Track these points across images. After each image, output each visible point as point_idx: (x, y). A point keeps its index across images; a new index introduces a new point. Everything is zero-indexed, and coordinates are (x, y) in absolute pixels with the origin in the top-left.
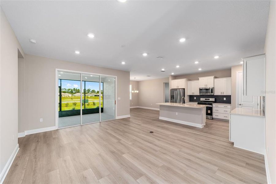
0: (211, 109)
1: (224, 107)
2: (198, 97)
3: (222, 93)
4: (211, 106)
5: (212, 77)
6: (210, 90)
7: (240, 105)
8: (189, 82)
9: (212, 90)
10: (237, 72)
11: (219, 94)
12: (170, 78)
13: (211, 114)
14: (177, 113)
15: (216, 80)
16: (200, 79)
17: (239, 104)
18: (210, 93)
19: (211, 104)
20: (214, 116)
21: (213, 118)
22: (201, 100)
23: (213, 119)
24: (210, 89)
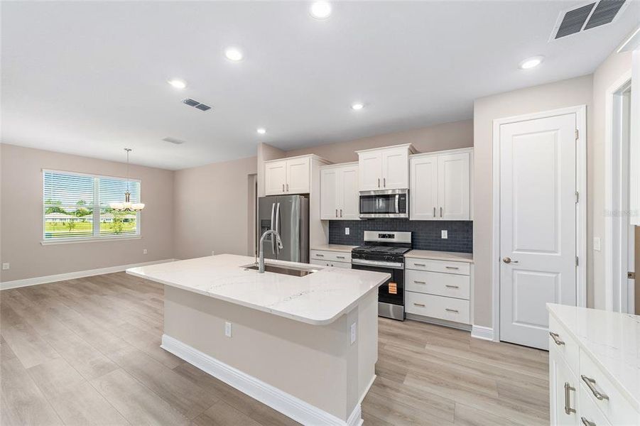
0: (398, 276)
1: (448, 271)
2: (358, 226)
3: (438, 214)
4: (397, 265)
5: (403, 150)
6: (397, 201)
7: (508, 261)
8: (327, 170)
9: (404, 200)
10: (496, 122)
11: (428, 216)
12: (261, 155)
13: (399, 298)
14: (228, 324)
15: (416, 159)
16: (363, 155)
17: (504, 257)
18: (395, 213)
19: (400, 259)
20: (410, 308)
21: (405, 313)
22: (366, 239)
23: (405, 318)
24: (394, 196)
